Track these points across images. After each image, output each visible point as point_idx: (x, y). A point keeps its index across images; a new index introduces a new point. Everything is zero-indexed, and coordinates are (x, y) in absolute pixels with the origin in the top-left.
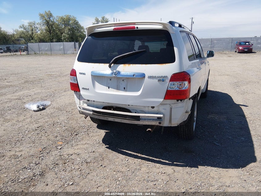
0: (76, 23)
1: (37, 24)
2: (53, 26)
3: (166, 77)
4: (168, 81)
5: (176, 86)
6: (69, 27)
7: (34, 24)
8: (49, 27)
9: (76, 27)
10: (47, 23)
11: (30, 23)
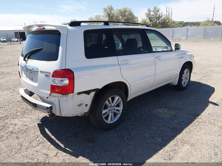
0: (131, 14)
1: (102, 16)
2: (113, 18)
3: (50, 73)
4: (51, 76)
5: (58, 82)
6: (125, 18)
7: (99, 16)
8: (109, 19)
9: (130, 17)
10: (109, 15)
11: (97, 16)
